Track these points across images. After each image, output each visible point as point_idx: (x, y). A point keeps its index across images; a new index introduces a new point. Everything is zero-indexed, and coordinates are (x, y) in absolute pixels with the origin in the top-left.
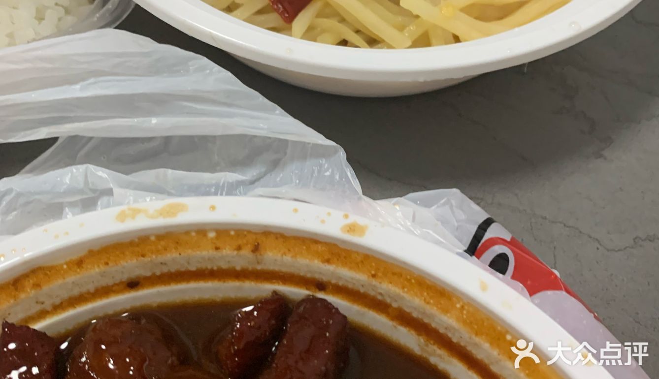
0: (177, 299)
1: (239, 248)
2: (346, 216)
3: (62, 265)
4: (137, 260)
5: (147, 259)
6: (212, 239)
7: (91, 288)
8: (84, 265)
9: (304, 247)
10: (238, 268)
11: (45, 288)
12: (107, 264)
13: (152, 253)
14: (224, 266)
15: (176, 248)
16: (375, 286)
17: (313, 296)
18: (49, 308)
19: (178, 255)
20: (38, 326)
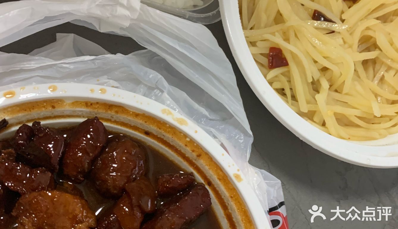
0: (157, 148)
1: (193, 151)
2: (238, 170)
3: (131, 111)
4: (157, 129)
5: (160, 131)
6: (187, 141)
7: (133, 124)
8: (138, 117)
9: (216, 169)
10: (187, 156)
11: (118, 115)
12: (146, 122)
13: (163, 130)
14: (183, 151)
15: (172, 135)
16: (229, 200)
17: (204, 185)
18: (113, 120)
19: (171, 138)
20: (105, 124)
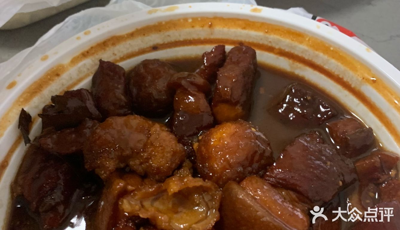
1: (203, 26)
3: (124, 35)
4: (158, 33)
5: (162, 33)
6: (190, 23)
7: (137, 49)
8: (134, 36)
9: (233, 23)
11: (117, 46)
12: (144, 35)
13: (164, 30)
14: (196, 37)
15: (175, 28)
16: (267, 38)
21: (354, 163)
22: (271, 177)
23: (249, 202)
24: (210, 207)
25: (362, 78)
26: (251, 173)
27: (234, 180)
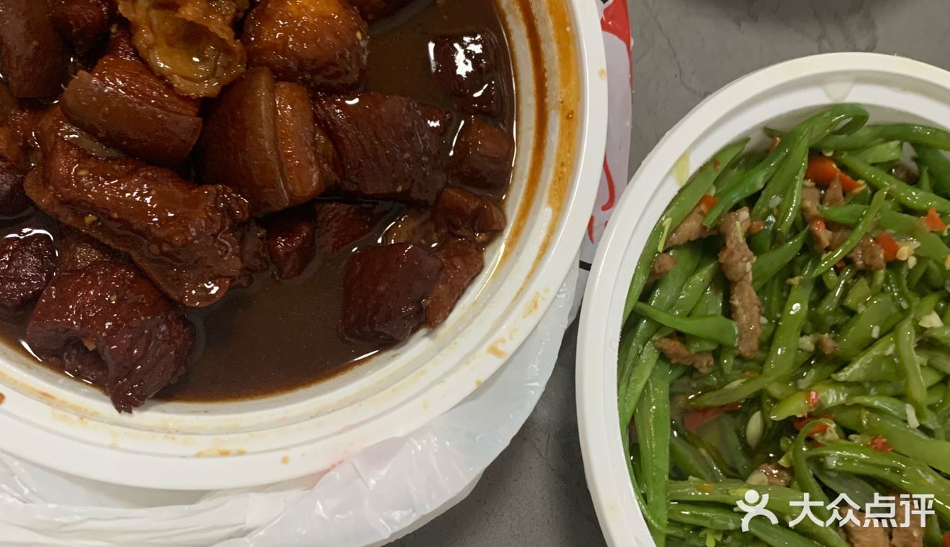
21: (447, 185)
22: (323, 108)
23: (263, 107)
24: (217, 75)
25: (561, 100)
26: (305, 82)
27: (274, 71)
